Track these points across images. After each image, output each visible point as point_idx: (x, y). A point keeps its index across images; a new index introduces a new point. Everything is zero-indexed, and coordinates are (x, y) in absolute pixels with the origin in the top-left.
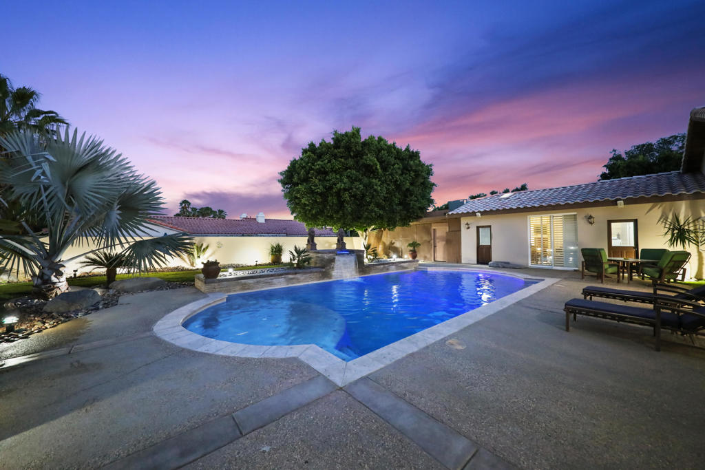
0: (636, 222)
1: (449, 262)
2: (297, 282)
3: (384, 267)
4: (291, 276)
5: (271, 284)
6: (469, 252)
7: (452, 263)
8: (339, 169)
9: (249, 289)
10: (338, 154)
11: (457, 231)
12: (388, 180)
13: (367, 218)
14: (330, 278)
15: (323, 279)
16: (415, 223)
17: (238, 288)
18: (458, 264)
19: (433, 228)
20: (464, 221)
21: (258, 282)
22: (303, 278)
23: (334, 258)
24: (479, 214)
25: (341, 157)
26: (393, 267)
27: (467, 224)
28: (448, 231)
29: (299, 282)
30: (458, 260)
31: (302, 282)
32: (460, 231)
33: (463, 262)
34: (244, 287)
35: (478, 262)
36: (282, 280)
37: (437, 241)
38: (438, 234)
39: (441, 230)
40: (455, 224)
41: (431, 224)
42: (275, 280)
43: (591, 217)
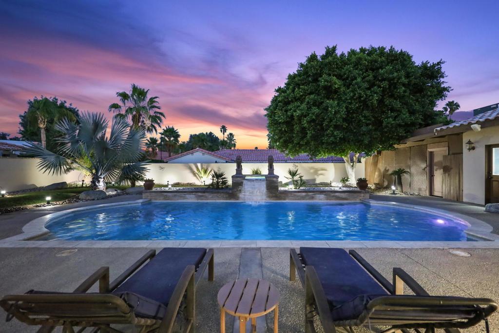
1: (445, 199)
2: (205, 200)
3: (307, 195)
4: (200, 194)
5: (184, 198)
9: (168, 200)
11: (457, 154)
14: (237, 200)
15: (230, 199)
17: (162, 198)
20: (465, 138)
21: (175, 196)
22: (211, 196)
23: (242, 182)
26: (322, 196)
27: (471, 143)
28: (447, 153)
29: (208, 199)
30: (459, 197)
31: (210, 199)
32: (462, 153)
34: (166, 198)
36: (192, 196)
42: (187, 196)
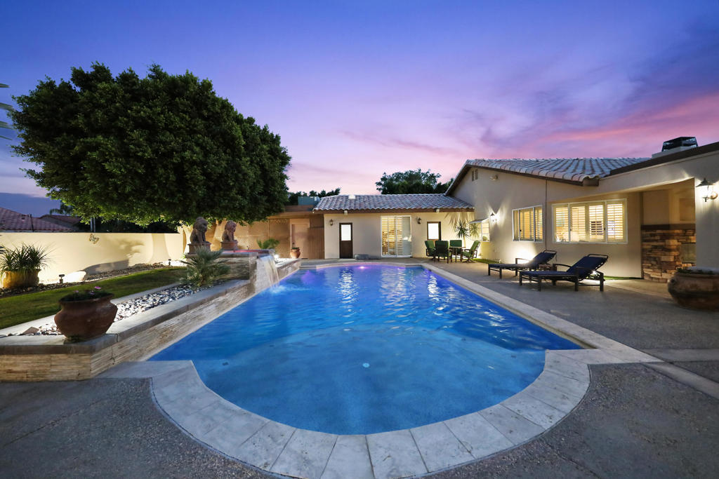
0: (440, 223)
1: (312, 259)
3: (285, 269)
4: (221, 299)
5: (198, 318)
6: (331, 249)
7: (315, 259)
8: (181, 128)
9: (171, 338)
10: (181, 107)
11: (320, 227)
12: (255, 161)
13: (226, 208)
14: (254, 293)
16: (274, 217)
18: (321, 261)
19: (291, 223)
20: (327, 218)
22: (232, 297)
24: (346, 212)
25: (185, 112)
26: (290, 268)
27: (331, 221)
28: (309, 226)
30: (321, 256)
32: (323, 227)
33: (326, 257)
34: (165, 337)
35: (341, 257)
36: (212, 307)
37: (296, 237)
38: (297, 231)
39: (300, 227)
40: (317, 221)
41: (288, 219)
42: (204, 311)
43: (420, 219)
